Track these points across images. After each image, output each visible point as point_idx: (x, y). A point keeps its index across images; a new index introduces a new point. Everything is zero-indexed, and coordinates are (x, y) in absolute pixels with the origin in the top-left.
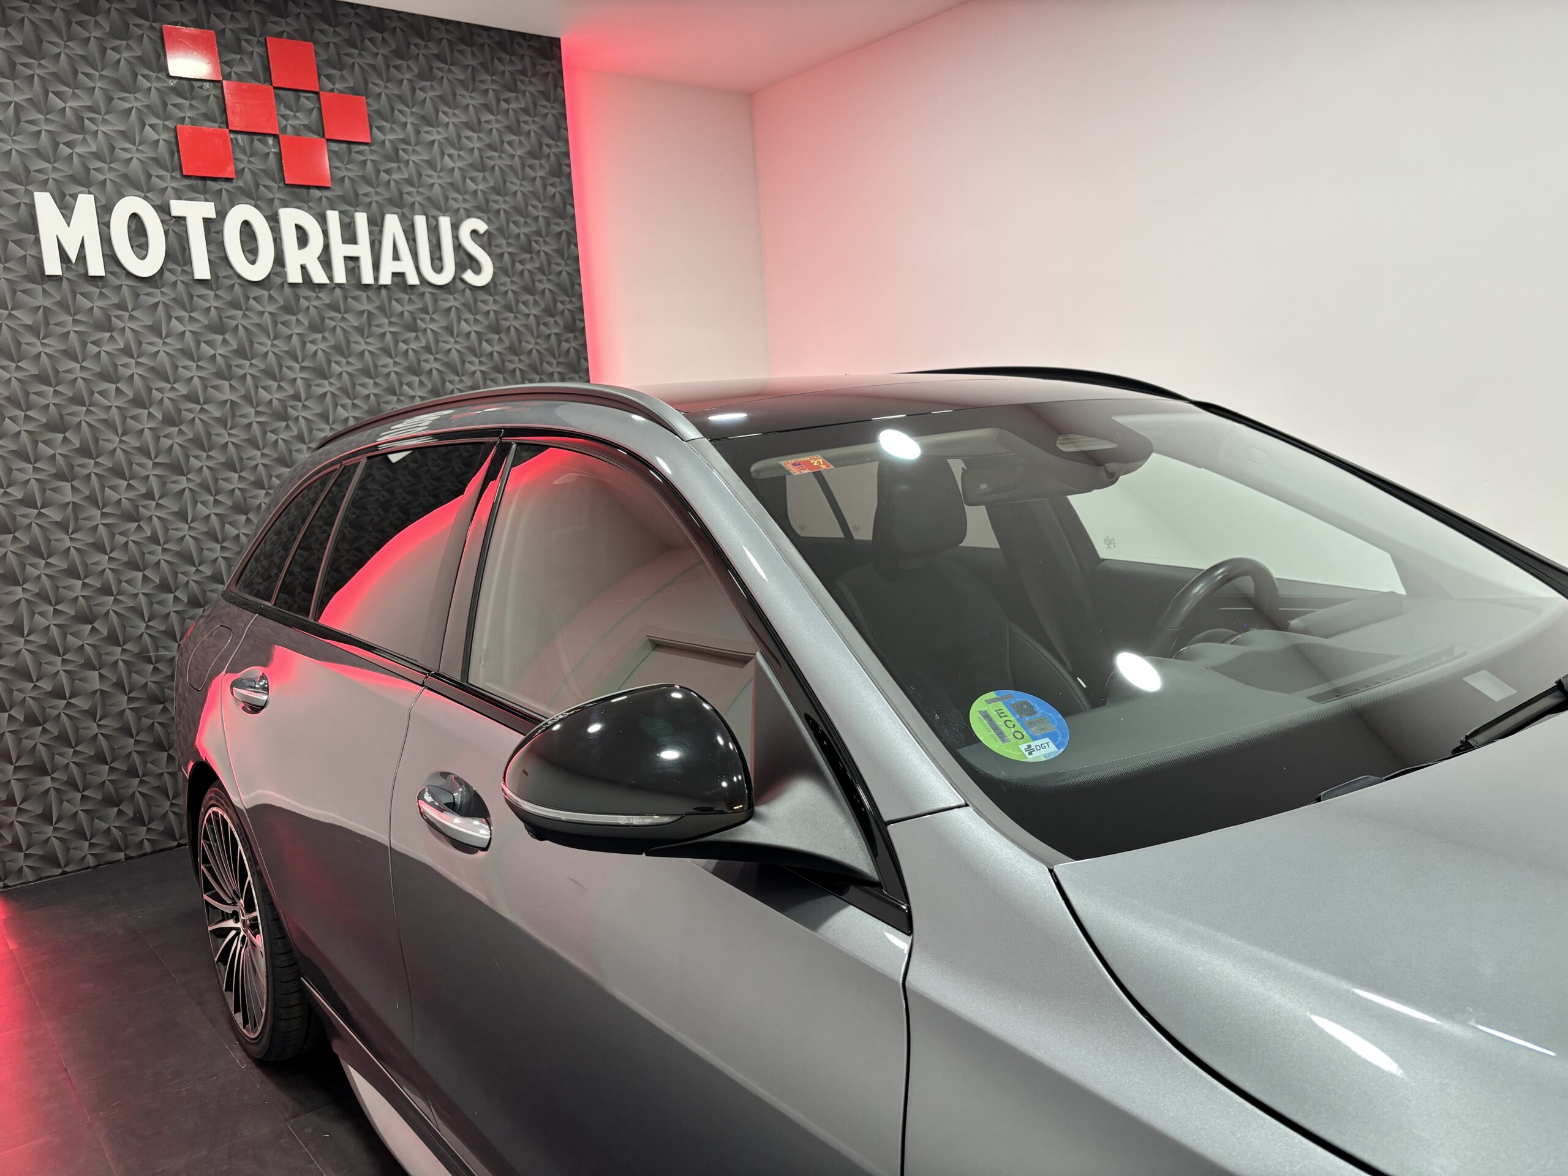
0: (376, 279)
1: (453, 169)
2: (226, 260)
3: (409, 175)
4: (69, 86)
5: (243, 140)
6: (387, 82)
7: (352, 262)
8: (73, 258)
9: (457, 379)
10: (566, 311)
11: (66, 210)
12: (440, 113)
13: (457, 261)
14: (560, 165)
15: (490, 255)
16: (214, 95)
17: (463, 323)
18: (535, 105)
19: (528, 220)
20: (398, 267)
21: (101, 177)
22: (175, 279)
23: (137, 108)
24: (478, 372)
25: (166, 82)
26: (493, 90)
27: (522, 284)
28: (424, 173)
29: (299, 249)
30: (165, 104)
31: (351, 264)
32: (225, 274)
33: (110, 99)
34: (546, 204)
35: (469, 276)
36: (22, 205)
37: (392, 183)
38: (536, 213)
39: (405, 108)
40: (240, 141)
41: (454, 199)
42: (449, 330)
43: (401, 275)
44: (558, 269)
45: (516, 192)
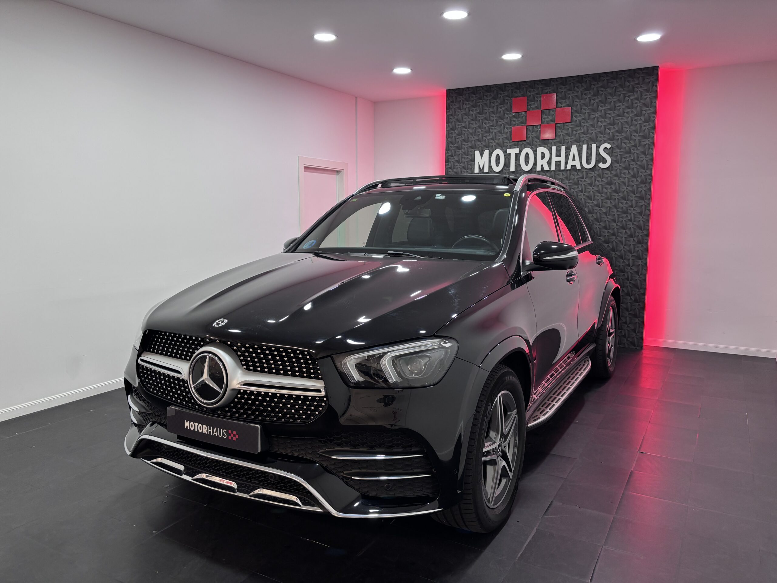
0: (566, 167)
1: (602, 126)
2: (520, 164)
3: (584, 131)
4: (488, 121)
5: (531, 128)
6: (581, 100)
7: (558, 163)
8: (481, 168)
9: (592, 202)
10: (643, 175)
11: (482, 154)
12: (600, 107)
13: (598, 159)
14: (650, 117)
15: (610, 157)
16: (525, 116)
17: (597, 181)
18: (642, 95)
19: (630, 141)
20: (574, 163)
21: (492, 145)
22: (505, 171)
23: (504, 124)
24: (600, 199)
25: (512, 114)
26: (623, 93)
27: (624, 166)
28: (589, 129)
29: (542, 160)
30: (511, 121)
31: (559, 163)
32: (519, 169)
33: (497, 122)
34: (640, 134)
35: (601, 165)
36: (473, 155)
37: (577, 134)
38: (636, 138)
39: (585, 107)
40: (530, 128)
41: (599, 137)
42: (591, 184)
43: (575, 166)
44: (643, 159)
45: (628, 130)
